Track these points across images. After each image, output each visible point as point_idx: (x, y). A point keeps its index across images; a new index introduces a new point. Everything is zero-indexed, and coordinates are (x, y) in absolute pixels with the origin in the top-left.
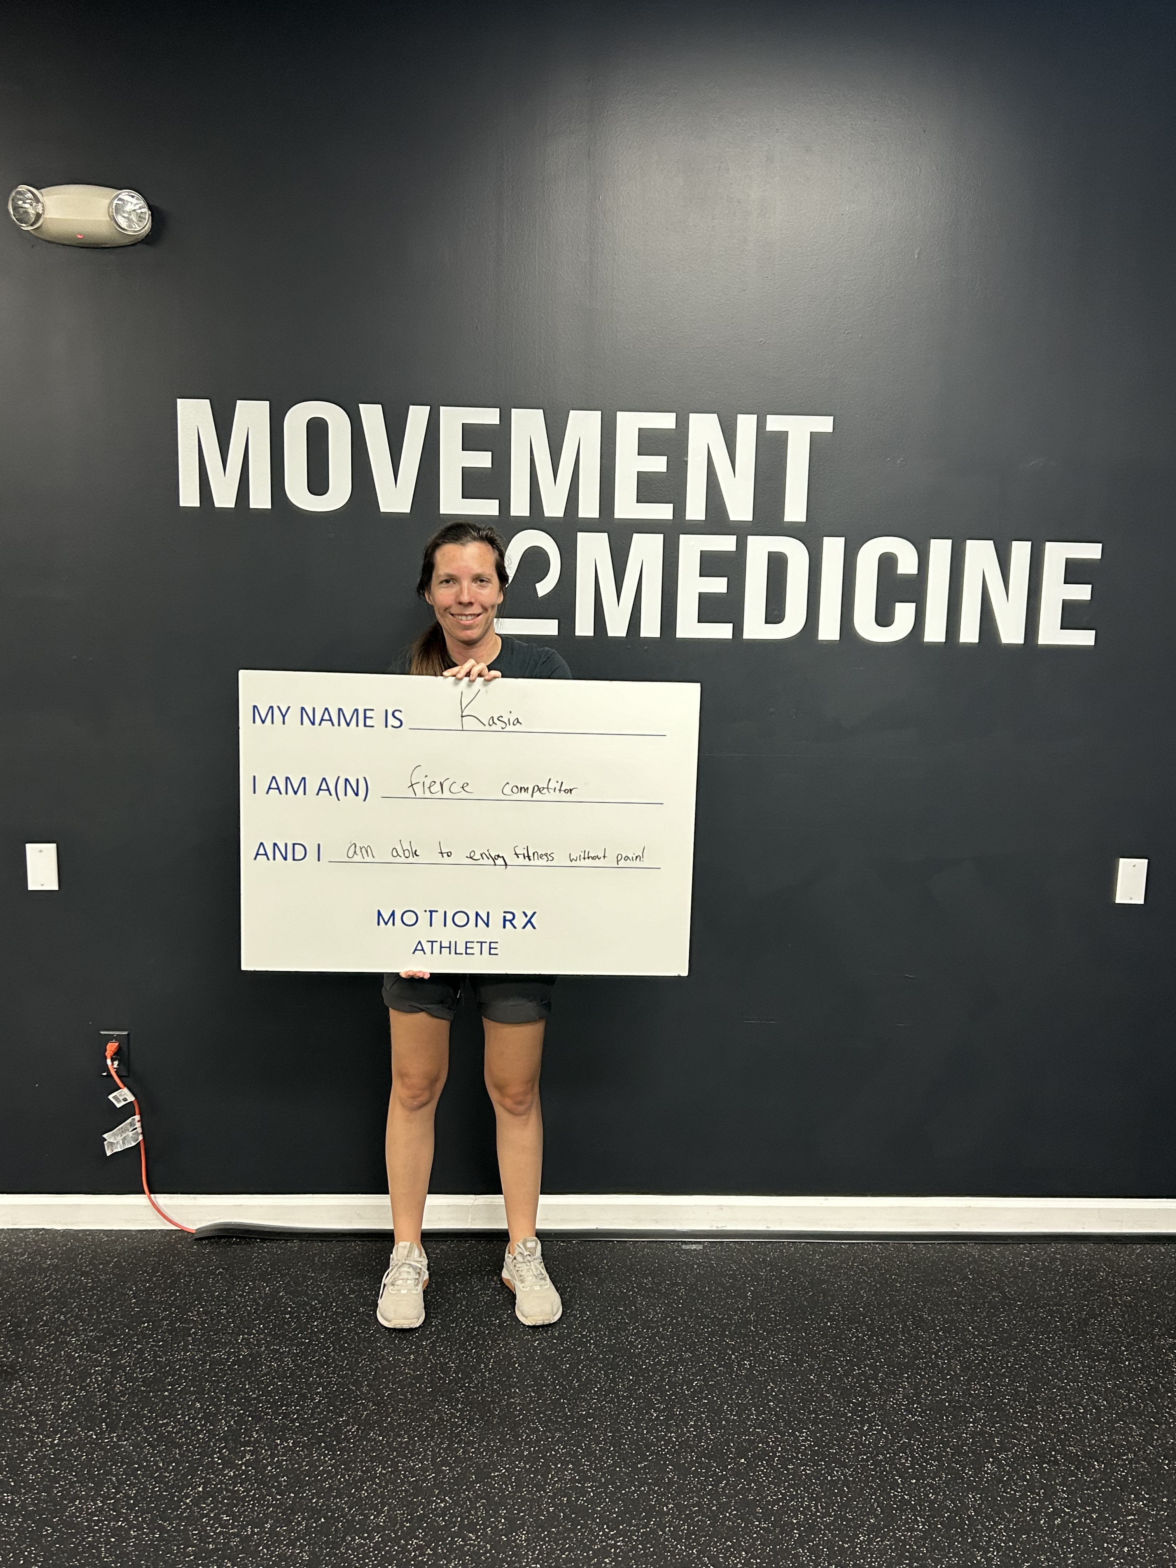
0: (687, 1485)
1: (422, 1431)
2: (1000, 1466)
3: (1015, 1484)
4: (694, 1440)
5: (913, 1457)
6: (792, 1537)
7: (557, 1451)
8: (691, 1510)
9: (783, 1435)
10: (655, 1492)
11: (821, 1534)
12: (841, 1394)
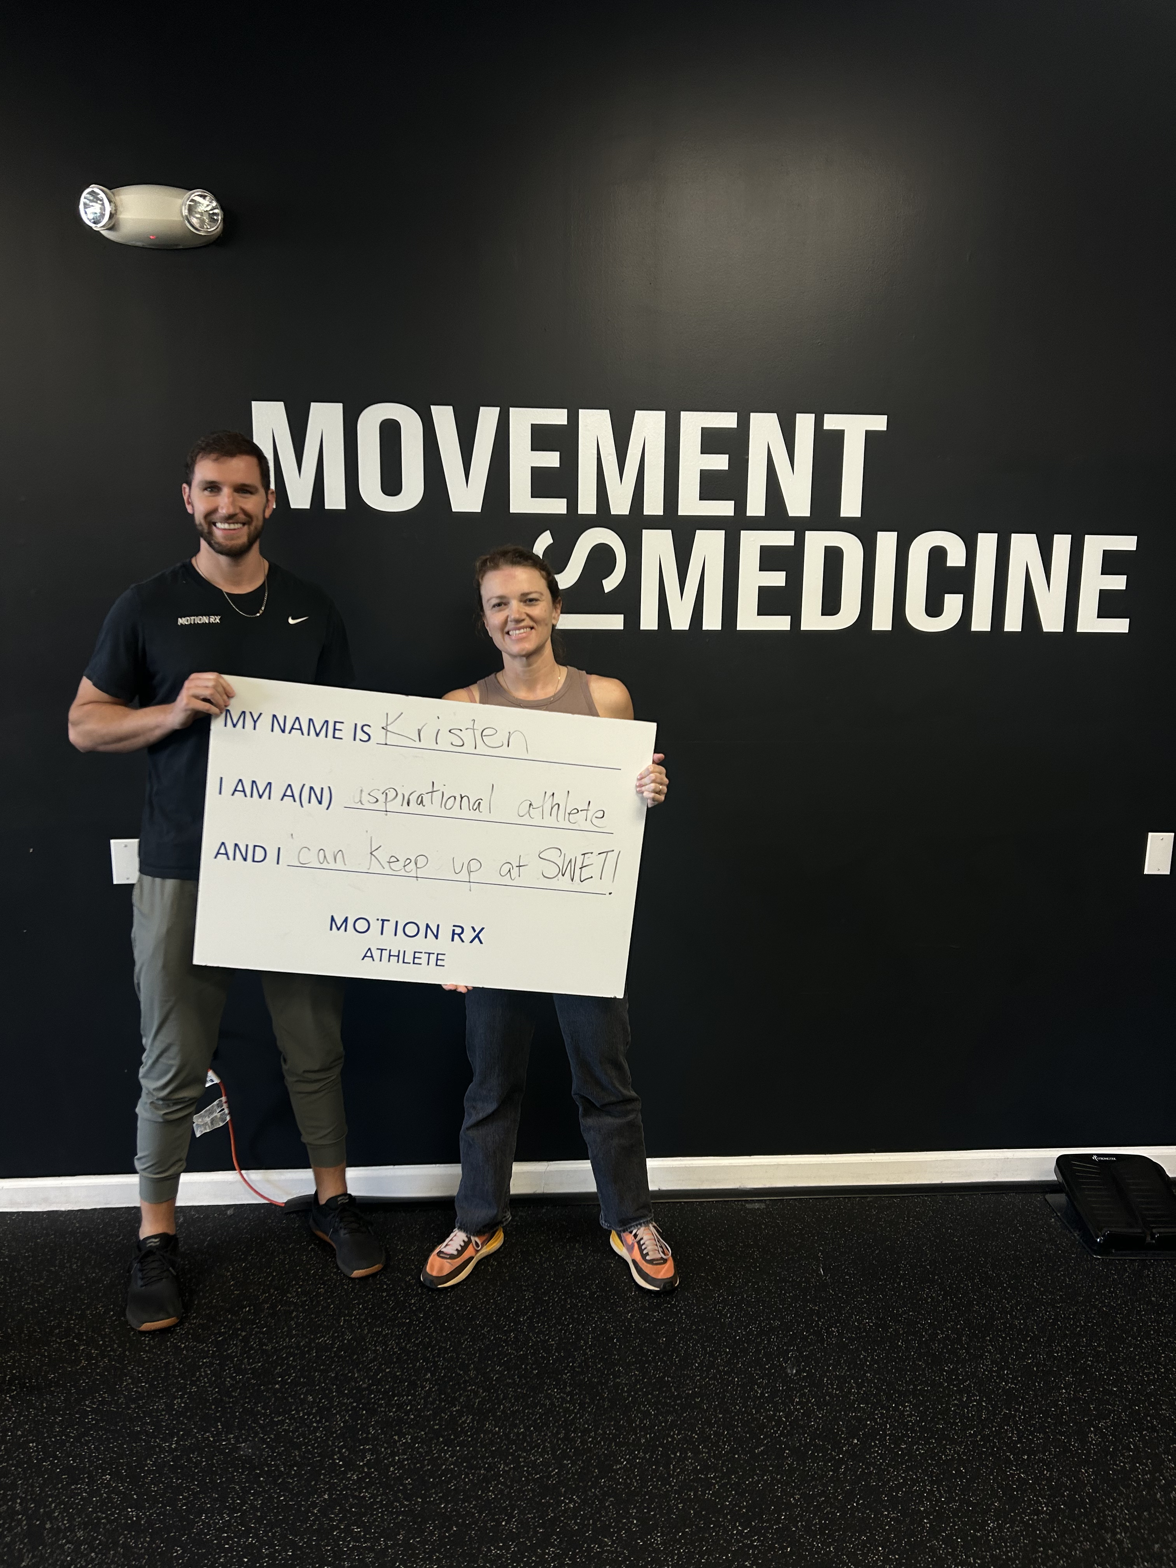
0: (809, 1470)
1: (536, 1420)
2: (1103, 1436)
3: (1123, 1455)
4: (802, 1419)
5: (1017, 1429)
6: (924, 1527)
7: (672, 1437)
8: (818, 1501)
9: (888, 1411)
10: (779, 1481)
11: (951, 1522)
12: (933, 1361)
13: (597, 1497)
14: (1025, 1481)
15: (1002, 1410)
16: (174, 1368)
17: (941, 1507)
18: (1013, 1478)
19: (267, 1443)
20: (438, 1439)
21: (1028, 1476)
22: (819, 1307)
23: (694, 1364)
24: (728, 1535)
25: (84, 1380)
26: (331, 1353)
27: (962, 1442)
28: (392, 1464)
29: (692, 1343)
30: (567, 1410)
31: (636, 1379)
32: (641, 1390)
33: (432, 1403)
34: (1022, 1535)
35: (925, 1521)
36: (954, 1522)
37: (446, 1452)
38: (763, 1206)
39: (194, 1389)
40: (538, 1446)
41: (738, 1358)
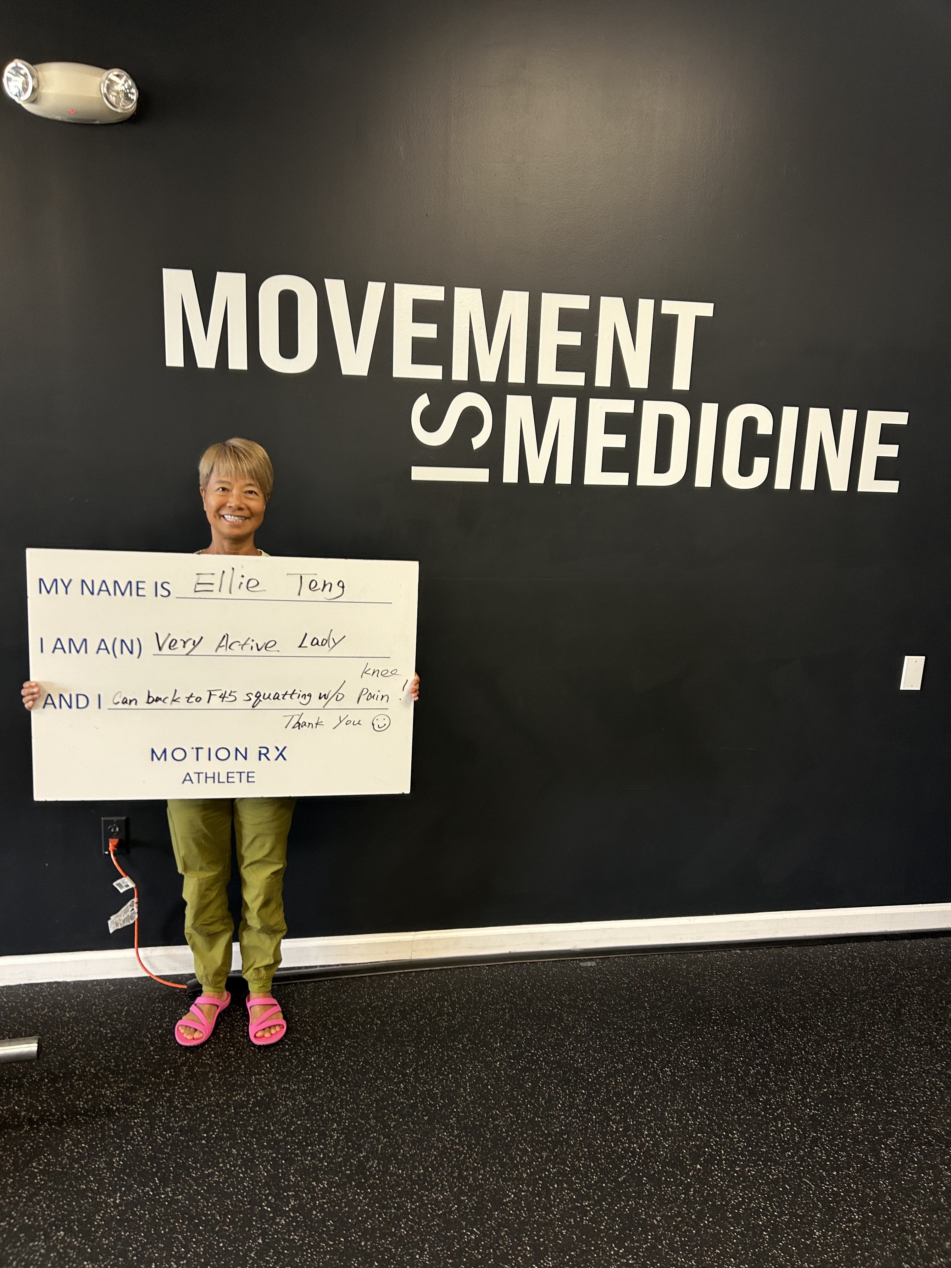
0: (665, 1194)
2: (892, 1152)
3: (910, 1167)
5: (825, 1149)
6: (764, 1239)
7: (549, 1171)
9: (720, 1139)
10: (642, 1205)
12: (750, 1094)
13: (493, 1228)
14: (837, 1194)
15: (810, 1134)
16: (110, 1129)
17: (775, 1221)
18: (828, 1191)
19: (202, 1195)
20: (351, 1184)
21: (839, 1189)
22: (652, 1051)
23: (557, 1105)
24: (607, 1256)
25: (28, 1143)
26: (247, 1110)
27: (783, 1163)
28: (314, 1207)
29: (554, 1086)
30: (456, 1151)
31: (511, 1121)
32: (517, 1131)
33: (342, 1150)
34: (843, 1241)
35: (765, 1233)
36: (787, 1233)
37: (359, 1195)
38: (594, 964)
39: (130, 1147)
40: (437, 1184)
41: (593, 1098)
